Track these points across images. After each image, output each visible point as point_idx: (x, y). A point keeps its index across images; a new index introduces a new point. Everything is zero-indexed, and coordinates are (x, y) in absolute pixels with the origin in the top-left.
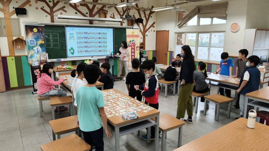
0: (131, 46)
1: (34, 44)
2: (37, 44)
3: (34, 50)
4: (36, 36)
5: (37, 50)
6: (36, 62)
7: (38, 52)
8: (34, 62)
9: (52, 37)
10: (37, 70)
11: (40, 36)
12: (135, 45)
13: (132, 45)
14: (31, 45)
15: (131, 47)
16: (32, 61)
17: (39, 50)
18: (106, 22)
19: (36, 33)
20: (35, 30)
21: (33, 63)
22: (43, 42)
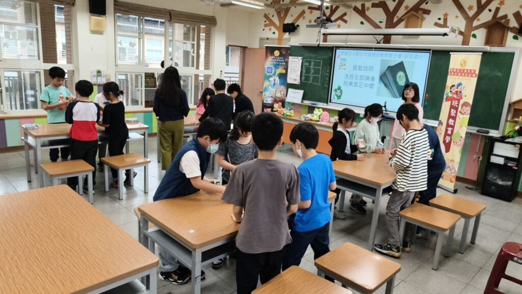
0: (451, 99)
1: (271, 73)
2: (275, 73)
3: (269, 81)
4: (276, 61)
5: (273, 81)
6: (268, 98)
7: (274, 84)
8: (266, 97)
9: (314, 65)
10: (268, 109)
11: (282, 62)
12: (461, 98)
13: (455, 96)
14: (267, 74)
15: (450, 102)
16: (265, 95)
17: (276, 82)
18: (421, 36)
19: (277, 57)
20: (277, 53)
21: (265, 99)
22: (284, 71)
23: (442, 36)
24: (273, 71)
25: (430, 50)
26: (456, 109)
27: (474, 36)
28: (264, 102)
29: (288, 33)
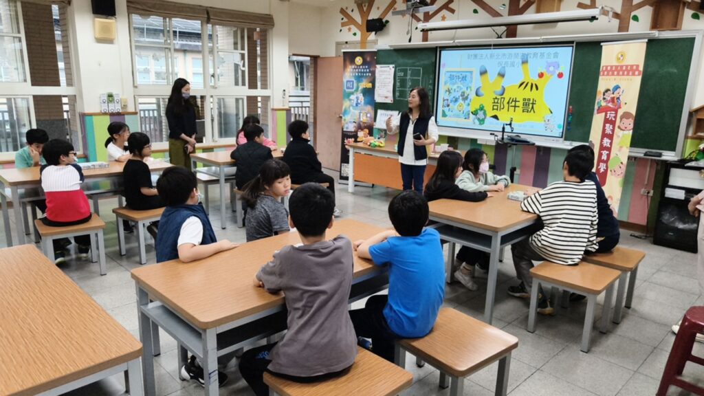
0: (605, 110)
1: (353, 88)
2: (358, 88)
3: (350, 100)
4: (358, 72)
5: (356, 100)
6: (350, 124)
7: (357, 105)
8: (347, 123)
9: (411, 76)
10: (350, 140)
11: (366, 72)
12: (620, 108)
14: (347, 90)
16: (345, 120)
17: (359, 101)
19: (360, 66)
20: (359, 60)
21: (346, 126)
22: (370, 85)
23: (588, 21)
24: (355, 85)
25: (572, 42)
26: (613, 123)
27: (636, 18)
28: (345, 130)
29: (374, 33)
